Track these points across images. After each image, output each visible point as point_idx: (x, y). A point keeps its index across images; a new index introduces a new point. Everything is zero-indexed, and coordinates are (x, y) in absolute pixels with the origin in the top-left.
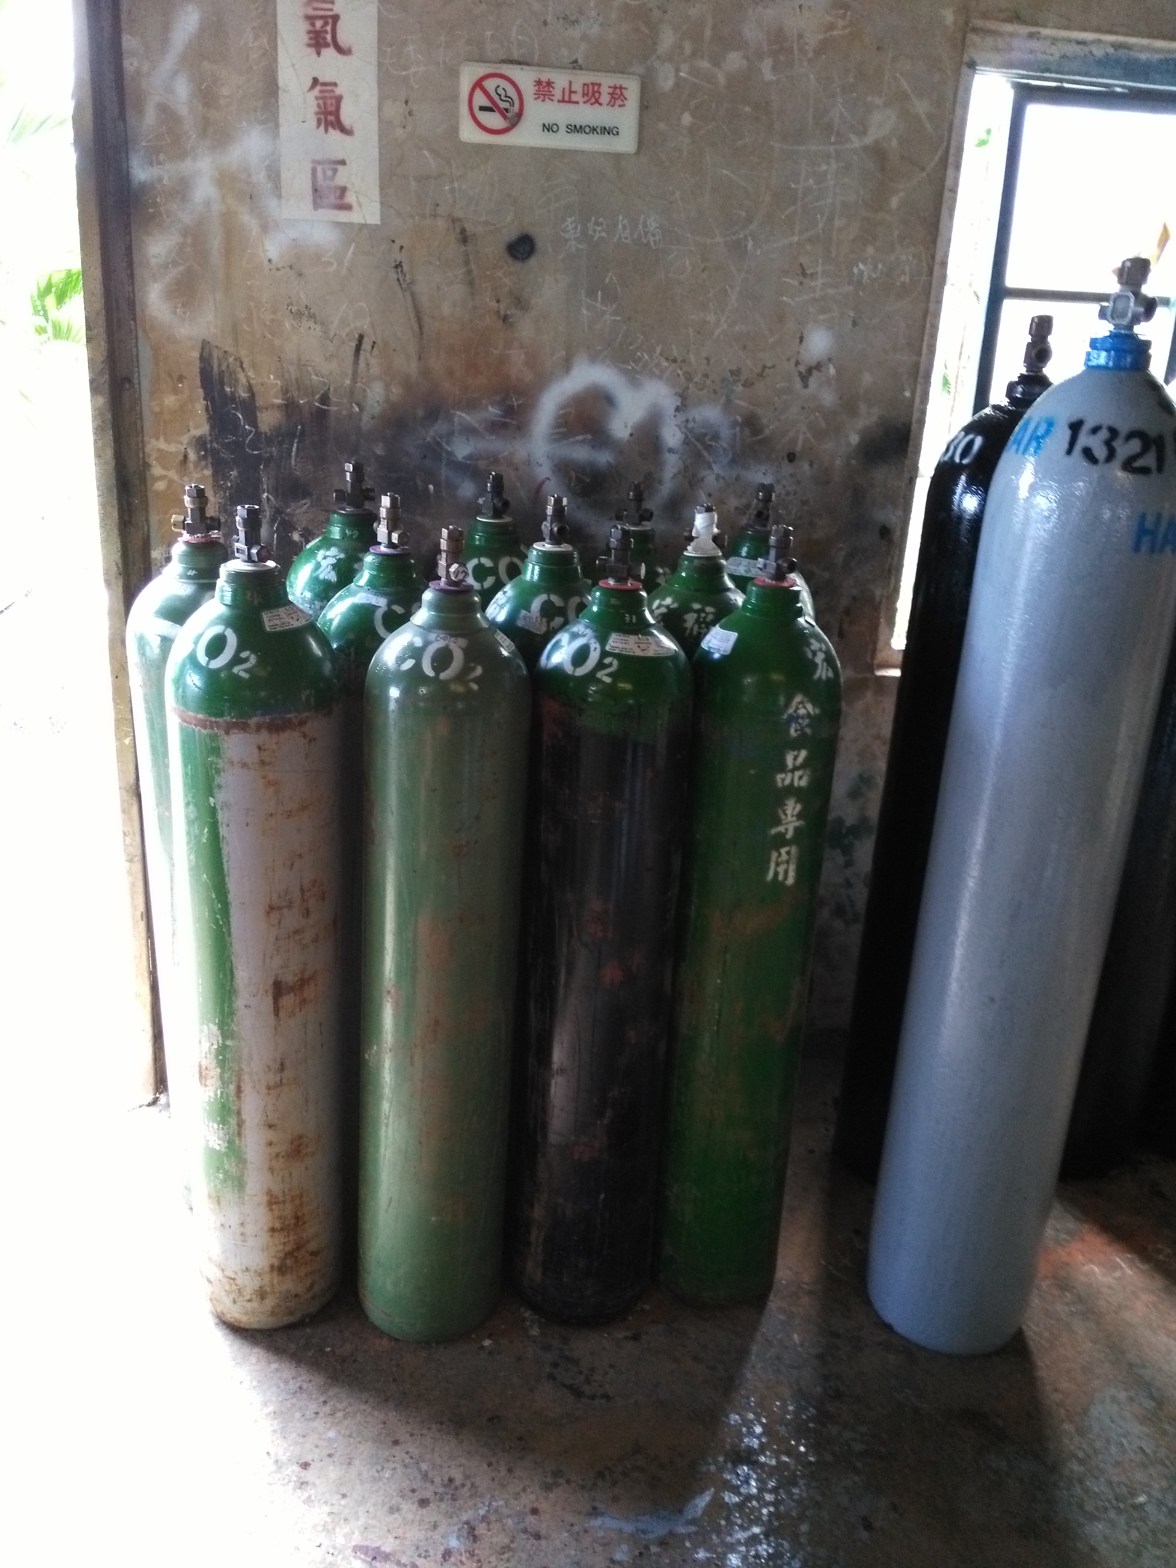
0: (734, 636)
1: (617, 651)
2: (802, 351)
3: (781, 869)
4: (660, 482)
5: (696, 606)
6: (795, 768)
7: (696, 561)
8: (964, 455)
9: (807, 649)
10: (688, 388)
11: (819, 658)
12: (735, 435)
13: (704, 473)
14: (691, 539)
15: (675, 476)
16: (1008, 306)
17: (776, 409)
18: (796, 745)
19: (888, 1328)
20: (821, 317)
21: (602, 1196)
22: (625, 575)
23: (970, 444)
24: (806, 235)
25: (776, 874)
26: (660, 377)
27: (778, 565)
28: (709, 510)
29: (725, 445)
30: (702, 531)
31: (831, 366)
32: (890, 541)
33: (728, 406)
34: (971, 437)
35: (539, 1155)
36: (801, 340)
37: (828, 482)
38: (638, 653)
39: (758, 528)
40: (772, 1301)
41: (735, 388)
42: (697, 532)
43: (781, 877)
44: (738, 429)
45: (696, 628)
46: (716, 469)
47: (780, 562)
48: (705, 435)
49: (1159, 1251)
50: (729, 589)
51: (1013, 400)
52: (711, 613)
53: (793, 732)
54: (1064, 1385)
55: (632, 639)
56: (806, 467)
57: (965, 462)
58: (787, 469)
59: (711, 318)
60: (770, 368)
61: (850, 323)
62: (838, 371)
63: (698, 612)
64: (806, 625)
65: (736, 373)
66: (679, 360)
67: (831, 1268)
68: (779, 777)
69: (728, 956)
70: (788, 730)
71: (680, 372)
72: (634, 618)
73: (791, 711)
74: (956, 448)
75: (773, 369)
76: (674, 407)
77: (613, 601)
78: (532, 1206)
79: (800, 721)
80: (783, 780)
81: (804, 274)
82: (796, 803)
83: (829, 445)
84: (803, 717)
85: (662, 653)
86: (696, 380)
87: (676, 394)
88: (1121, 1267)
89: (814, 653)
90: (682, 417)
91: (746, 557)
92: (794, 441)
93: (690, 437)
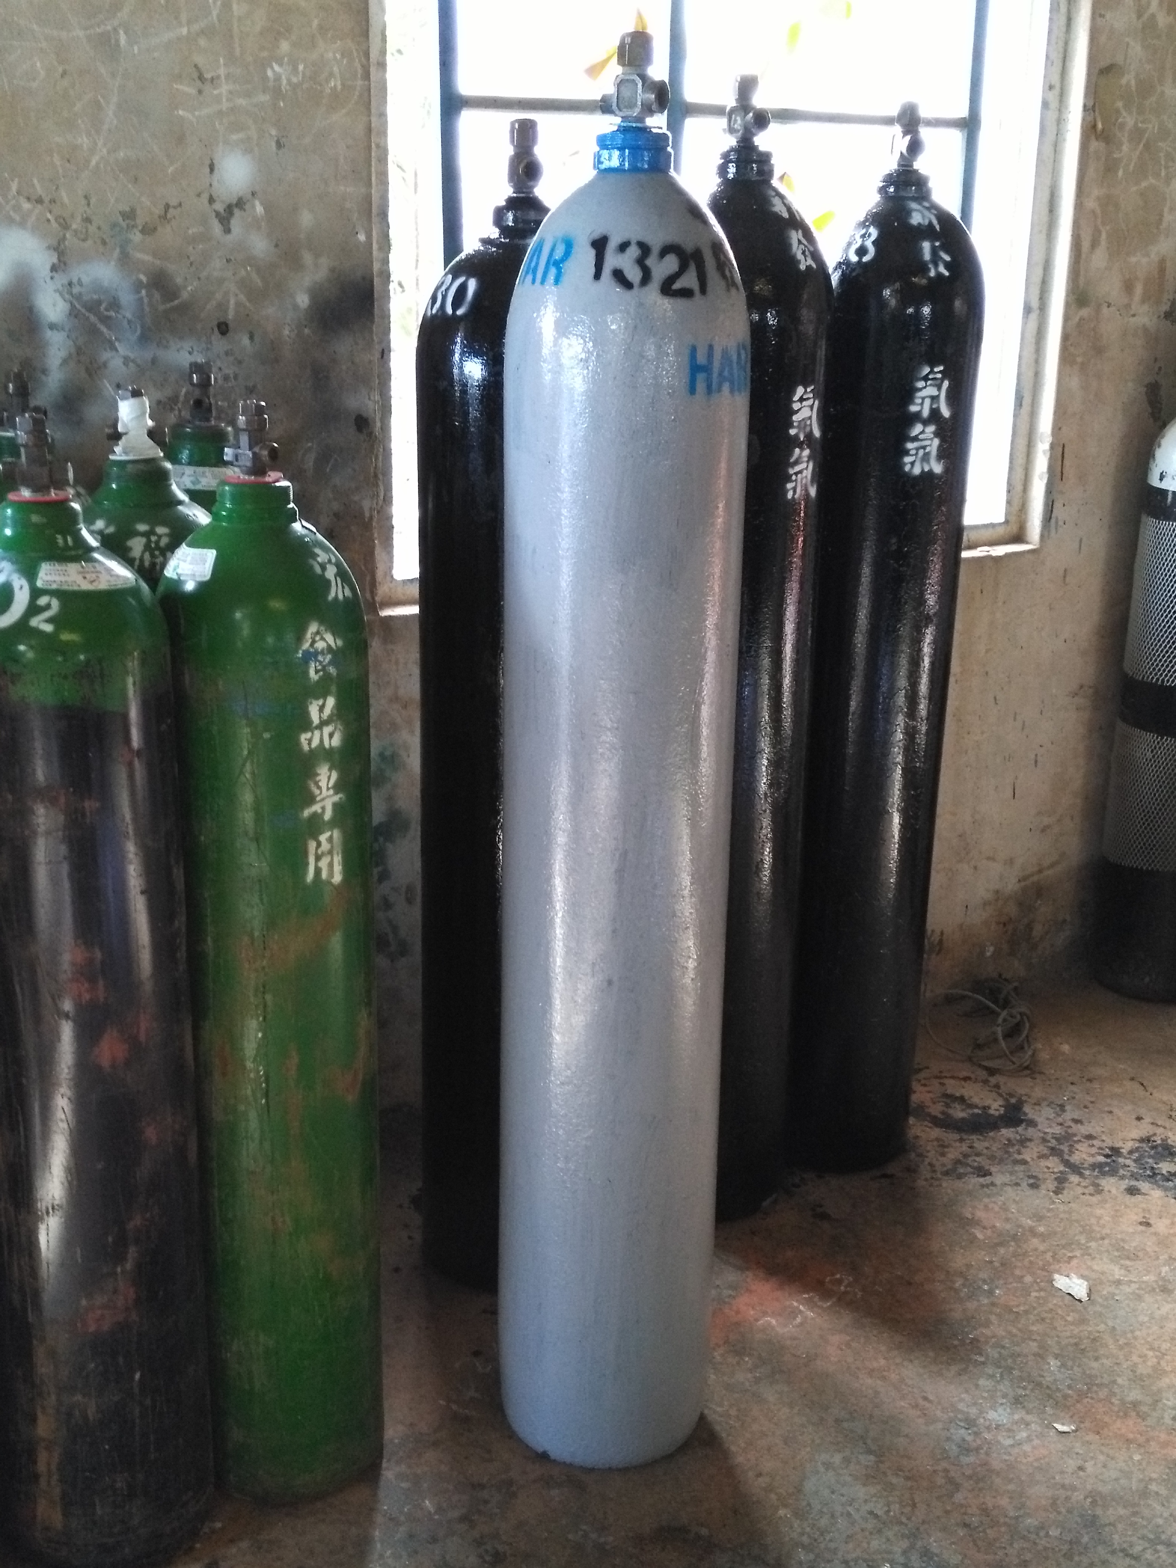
0: (210, 555)
1: (54, 586)
2: (215, 184)
3: (324, 863)
4: (44, 371)
5: (142, 527)
6: (323, 724)
7: (130, 467)
8: (456, 304)
9: (311, 561)
10: (64, 238)
11: (331, 572)
12: (141, 299)
13: (106, 355)
14: (116, 436)
15: (65, 362)
16: (467, 119)
17: (191, 264)
18: (320, 690)
19: (544, 1457)
20: (235, 137)
21: (137, 1376)
22: (46, 480)
23: (462, 289)
24: (196, 27)
25: (318, 871)
26: (22, 224)
27: (254, 454)
28: (136, 394)
29: (129, 315)
30: (131, 425)
31: (257, 203)
32: (370, 434)
33: (125, 260)
34: (461, 280)
35: (35, 1342)
36: (212, 168)
37: (277, 360)
38: (85, 586)
39: (197, 423)
40: (387, 1469)
41: (131, 236)
42: (125, 425)
43: (324, 875)
44: (144, 292)
45: (147, 556)
46: (122, 349)
47: (256, 449)
48: (99, 302)
49: (840, 1282)
50: (181, 503)
51: (505, 231)
52: (166, 535)
53: (313, 675)
54: (768, 1465)
55: (73, 569)
56: (246, 341)
57: (460, 312)
58: (220, 344)
59: (84, 141)
60: (175, 207)
61: (274, 144)
62: (267, 208)
63: (147, 535)
64: (304, 532)
65: (130, 215)
66: (46, 200)
67: (454, 1407)
68: (304, 737)
69: (269, 997)
70: (306, 673)
71: (49, 216)
72: (69, 539)
73: (306, 646)
74: (444, 297)
75: (179, 209)
76: (48, 267)
77: (35, 518)
78: (34, 1420)
79: (320, 658)
80: (310, 741)
81: (201, 78)
82: (330, 770)
83: (270, 311)
84: (322, 652)
85: (120, 585)
86: (74, 226)
87: (49, 248)
88: (801, 1312)
89: (323, 567)
90: (61, 279)
91: (190, 464)
92: (222, 307)
93: (77, 306)
